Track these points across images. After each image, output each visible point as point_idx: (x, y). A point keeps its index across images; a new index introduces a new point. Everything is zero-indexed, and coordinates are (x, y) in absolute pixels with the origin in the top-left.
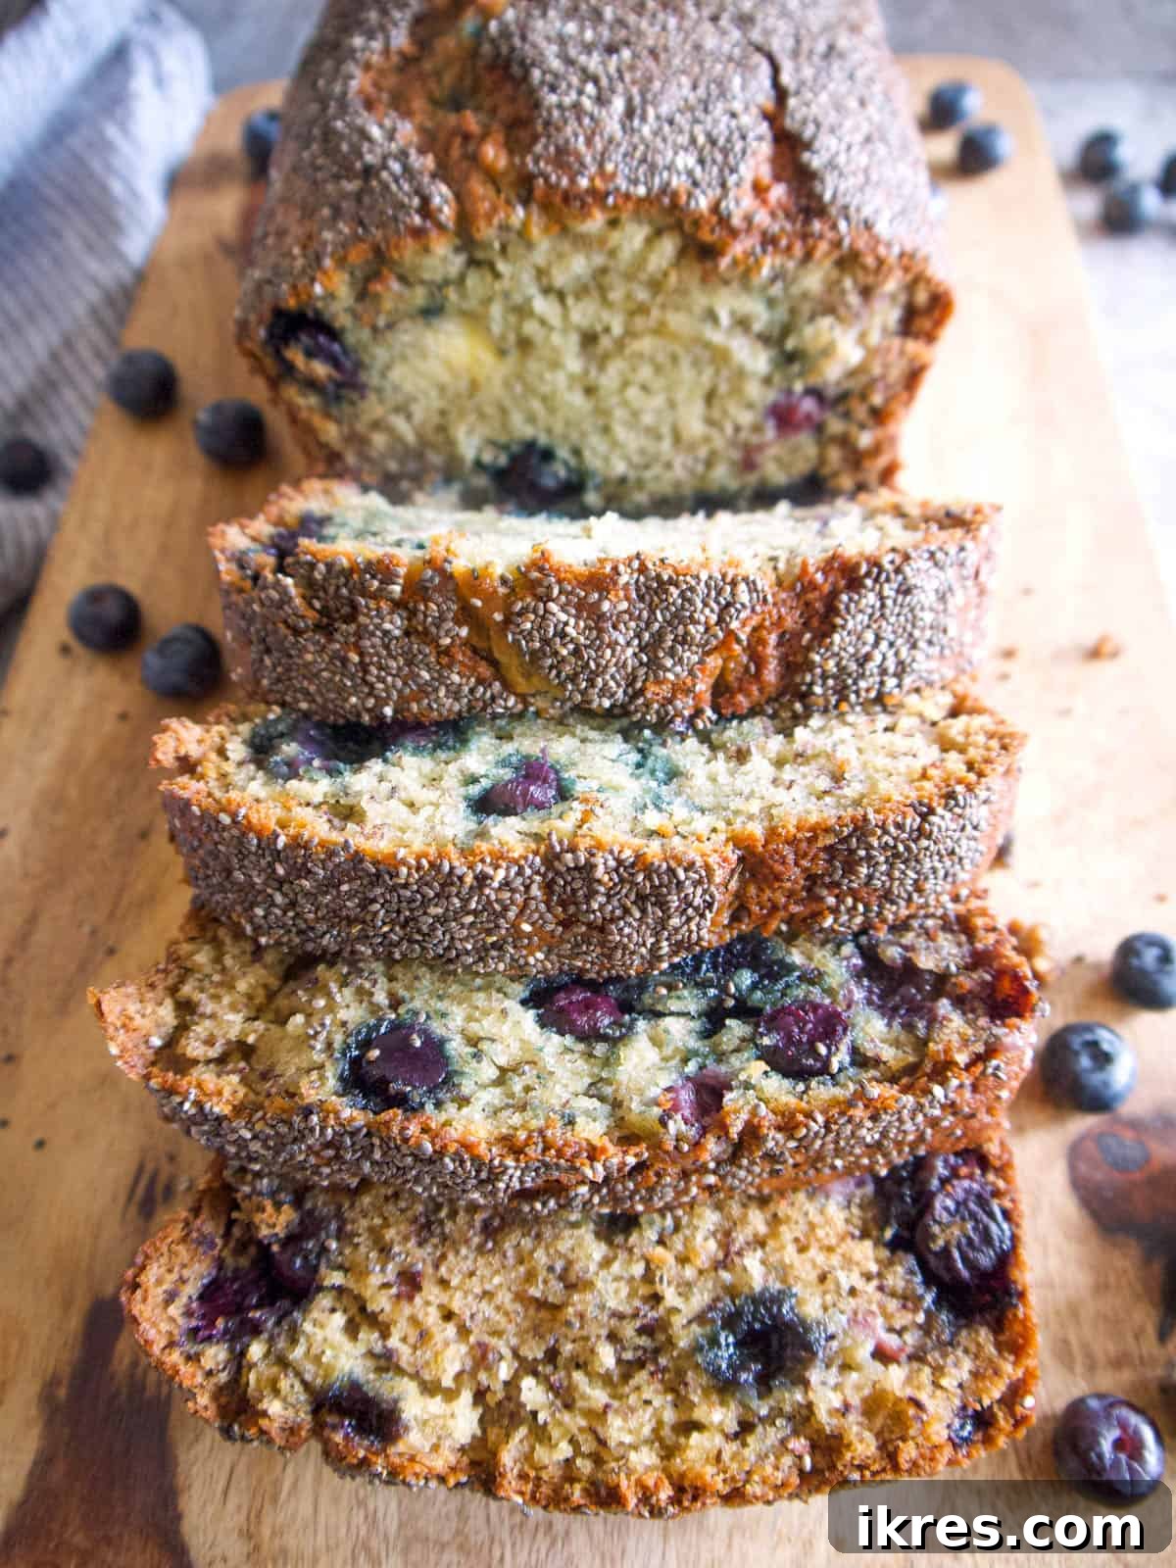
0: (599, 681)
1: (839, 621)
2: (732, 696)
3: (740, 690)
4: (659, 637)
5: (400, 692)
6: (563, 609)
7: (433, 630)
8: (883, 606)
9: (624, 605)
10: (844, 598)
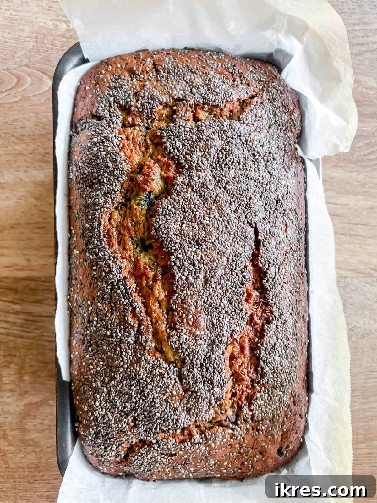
0: (196, 357)
1: (265, 334)
2: (236, 359)
3: (238, 357)
4: (214, 342)
5: (131, 361)
6: (185, 334)
7: (144, 344)
8: (277, 328)
9: (203, 332)
10: (266, 326)
